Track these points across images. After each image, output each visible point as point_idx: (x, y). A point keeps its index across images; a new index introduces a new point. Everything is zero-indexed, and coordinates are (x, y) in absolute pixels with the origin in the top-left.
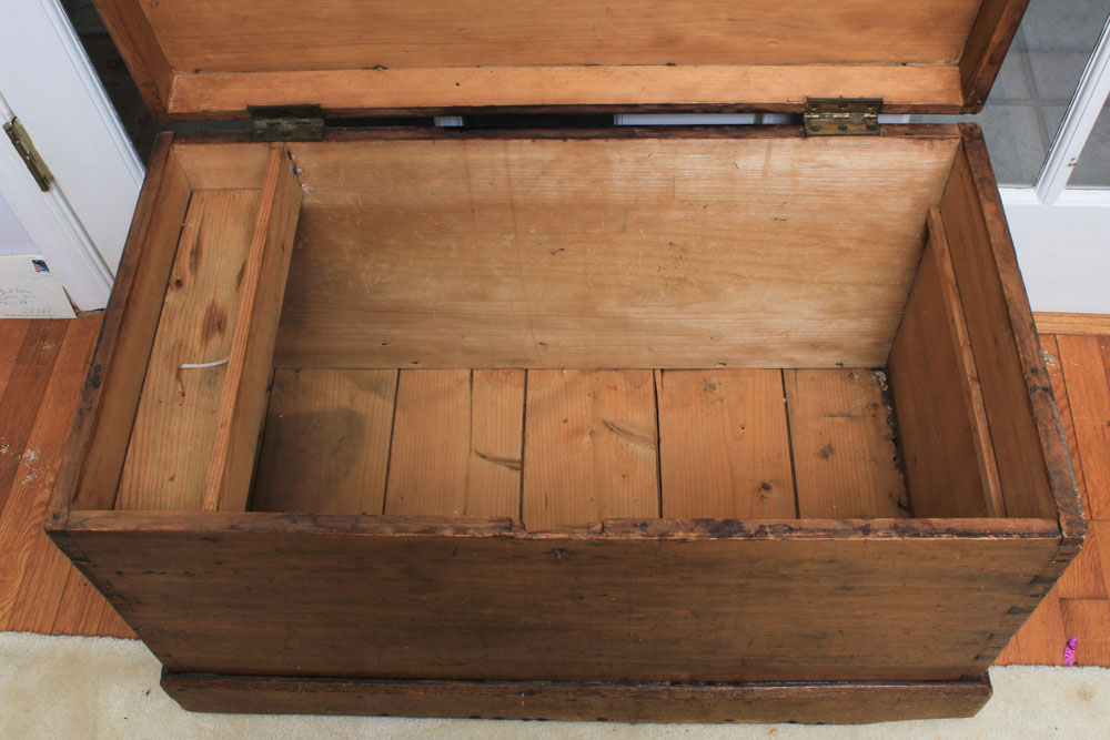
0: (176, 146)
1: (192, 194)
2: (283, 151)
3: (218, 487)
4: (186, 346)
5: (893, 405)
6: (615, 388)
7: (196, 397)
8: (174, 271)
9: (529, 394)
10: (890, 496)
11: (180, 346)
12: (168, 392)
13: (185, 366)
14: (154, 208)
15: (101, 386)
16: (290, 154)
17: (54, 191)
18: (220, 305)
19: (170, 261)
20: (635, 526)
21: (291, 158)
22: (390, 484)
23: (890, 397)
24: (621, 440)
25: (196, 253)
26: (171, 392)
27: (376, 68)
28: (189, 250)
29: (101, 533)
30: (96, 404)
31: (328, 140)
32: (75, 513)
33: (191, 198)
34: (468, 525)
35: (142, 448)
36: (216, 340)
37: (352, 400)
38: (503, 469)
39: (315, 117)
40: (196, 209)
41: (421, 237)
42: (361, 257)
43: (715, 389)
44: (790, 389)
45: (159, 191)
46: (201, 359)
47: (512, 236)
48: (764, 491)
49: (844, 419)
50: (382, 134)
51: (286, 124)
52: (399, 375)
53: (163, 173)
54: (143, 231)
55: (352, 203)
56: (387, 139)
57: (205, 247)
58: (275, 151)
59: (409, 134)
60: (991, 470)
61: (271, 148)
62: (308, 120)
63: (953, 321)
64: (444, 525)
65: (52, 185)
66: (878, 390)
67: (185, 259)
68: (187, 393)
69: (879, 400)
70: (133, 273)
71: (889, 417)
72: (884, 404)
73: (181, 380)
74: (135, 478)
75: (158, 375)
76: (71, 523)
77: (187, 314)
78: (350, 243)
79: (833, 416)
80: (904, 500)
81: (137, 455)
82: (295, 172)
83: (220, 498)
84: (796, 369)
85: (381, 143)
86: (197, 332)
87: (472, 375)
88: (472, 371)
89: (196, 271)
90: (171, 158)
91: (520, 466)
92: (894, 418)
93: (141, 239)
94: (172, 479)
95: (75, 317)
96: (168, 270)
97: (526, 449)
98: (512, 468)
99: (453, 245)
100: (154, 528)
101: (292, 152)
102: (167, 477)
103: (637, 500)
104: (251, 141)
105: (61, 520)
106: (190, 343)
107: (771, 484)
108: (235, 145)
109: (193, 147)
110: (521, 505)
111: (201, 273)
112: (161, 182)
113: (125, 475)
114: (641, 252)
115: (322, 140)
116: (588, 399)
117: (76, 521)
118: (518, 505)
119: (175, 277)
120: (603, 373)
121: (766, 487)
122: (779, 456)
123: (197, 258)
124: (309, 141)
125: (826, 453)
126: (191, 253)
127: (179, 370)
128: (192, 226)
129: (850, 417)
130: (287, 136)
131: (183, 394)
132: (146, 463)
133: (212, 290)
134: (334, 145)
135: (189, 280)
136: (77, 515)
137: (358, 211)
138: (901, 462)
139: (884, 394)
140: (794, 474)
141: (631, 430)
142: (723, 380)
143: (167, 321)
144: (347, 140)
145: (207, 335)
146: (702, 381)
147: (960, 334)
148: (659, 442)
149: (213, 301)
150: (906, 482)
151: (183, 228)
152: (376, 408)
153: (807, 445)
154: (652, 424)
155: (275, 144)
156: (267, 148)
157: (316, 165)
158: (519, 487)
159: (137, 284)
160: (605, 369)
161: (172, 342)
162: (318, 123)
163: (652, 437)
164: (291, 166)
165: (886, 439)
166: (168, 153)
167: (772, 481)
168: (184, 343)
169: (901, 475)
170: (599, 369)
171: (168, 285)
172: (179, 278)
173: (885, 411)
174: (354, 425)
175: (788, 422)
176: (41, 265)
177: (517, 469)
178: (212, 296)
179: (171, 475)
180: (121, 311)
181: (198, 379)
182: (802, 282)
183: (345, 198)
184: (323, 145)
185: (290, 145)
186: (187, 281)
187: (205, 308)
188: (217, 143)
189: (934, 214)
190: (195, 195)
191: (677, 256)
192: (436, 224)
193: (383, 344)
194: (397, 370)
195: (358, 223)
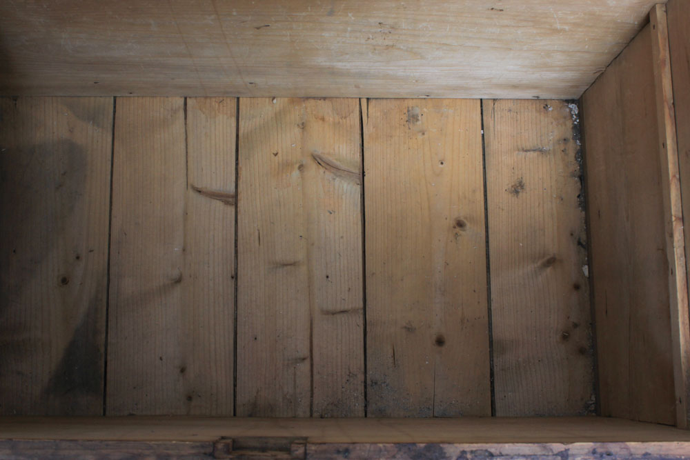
5: (582, 140)
6: (323, 119)
9: (242, 123)
10: (572, 235)
20: (338, 452)
22: (114, 220)
23: (580, 131)
24: (329, 175)
34: (170, 452)
37: (71, 131)
38: (218, 205)
41: (117, 16)
42: (55, 29)
43: (417, 120)
44: (488, 121)
47: (213, 17)
48: (458, 229)
49: (535, 154)
52: (115, 103)
60: (683, 323)
63: (664, 145)
64: (147, 452)
66: (569, 124)
69: (569, 134)
71: (577, 153)
72: (575, 138)
79: (526, 151)
80: (584, 237)
84: (494, 100)
87: (185, 104)
88: (186, 99)
91: (232, 200)
92: (582, 155)
97: (240, 183)
98: (227, 203)
103: (342, 237)
107: (465, 221)
110: (236, 241)
114: (349, 29)
116: (297, 131)
118: (233, 241)
120: (312, 102)
121: (460, 224)
122: (474, 191)
125: (518, 189)
129: (541, 151)
138: (584, 200)
139: (575, 127)
140: (486, 209)
141: (338, 163)
142: (425, 110)
146: (406, 111)
147: (670, 166)
148: (363, 176)
150: (587, 221)
152: (94, 138)
153: (501, 180)
154: (358, 157)
158: (234, 222)
160: (314, 98)
163: (357, 171)
165: (573, 175)
167: (466, 218)
169: (584, 213)
170: (308, 98)
173: (573, 147)
174: (75, 156)
175: (484, 155)
177: (231, 204)
182: (511, 49)
189: (660, 13)
191: (387, 31)
192: (130, 7)
193: (95, 83)
194: (113, 98)
195: (45, 6)
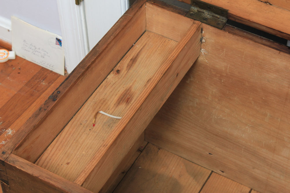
0: (148, 4)
1: (145, 31)
2: (199, 27)
3: (87, 175)
4: (107, 103)
7: (99, 129)
8: (119, 65)
11: (104, 101)
12: (87, 121)
13: (101, 112)
14: (123, 29)
15: (56, 101)
16: (202, 30)
17: (81, 7)
18: (133, 90)
19: (119, 59)
21: (202, 32)
25: (134, 60)
26: (88, 122)
27: (266, 2)
28: (131, 58)
29: (20, 171)
30: (49, 109)
31: (224, 30)
32: (13, 156)
33: (144, 33)
35: (61, 142)
36: (123, 106)
37: (180, 176)
39: (223, 16)
40: (144, 40)
41: (253, 102)
42: (217, 100)
45: (129, 22)
46: (111, 112)
50: (254, 38)
51: (207, 14)
52: (211, 174)
53: (135, 14)
54: (112, 37)
55: (224, 69)
56: (256, 42)
57: (139, 59)
58: (195, 25)
59: (268, 43)
61: (194, 23)
62: (218, 16)
65: (82, 3)
67: (126, 61)
68: (96, 126)
70: (98, 54)
73: (96, 118)
74: (50, 155)
75: (86, 111)
76: (9, 159)
77: (114, 88)
78: (214, 91)
81: (57, 145)
82: (201, 41)
83: (85, 181)
85: (251, 42)
86: (116, 98)
87: (250, 192)
88: (251, 190)
89: (129, 69)
90: (143, 8)
93: (109, 41)
94: (68, 164)
95: (63, 74)
96: (116, 63)
99: (268, 114)
100: (47, 180)
101: (204, 29)
102: (66, 161)
104: (185, 16)
105: (5, 156)
106: (109, 102)
108: (177, 14)
109: (155, 7)
111: (131, 71)
112: (132, 18)
113: (46, 151)
115: (221, 29)
117: (12, 159)
119: (117, 68)
123: (132, 63)
124: (214, 26)
126: (131, 60)
127: (98, 113)
128: (138, 47)
130: (204, 20)
131: (94, 125)
132: (59, 150)
133: (133, 82)
134: (227, 34)
135: (123, 72)
136: (13, 157)
137: (225, 75)
143: (104, 87)
144: (234, 34)
145: (119, 102)
149: (130, 87)
151: (133, 46)
155: (197, 22)
156: (192, 22)
157: (213, 41)
159: (97, 61)
161: (101, 98)
162: (223, 20)
164: (200, 37)
166: (142, 5)
168: (107, 101)
171: (113, 70)
172: (119, 69)
176: (59, 41)
178: (131, 84)
179: (69, 162)
180: (83, 70)
181: (105, 121)
183: (221, 65)
184: (221, 32)
185: (204, 26)
186: (123, 71)
187: (124, 89)
188: (169, 10)
190: (146, 33)
192: (263, 98)
193: (210, 154)
194: (211, 171)
195: (222, 81)
